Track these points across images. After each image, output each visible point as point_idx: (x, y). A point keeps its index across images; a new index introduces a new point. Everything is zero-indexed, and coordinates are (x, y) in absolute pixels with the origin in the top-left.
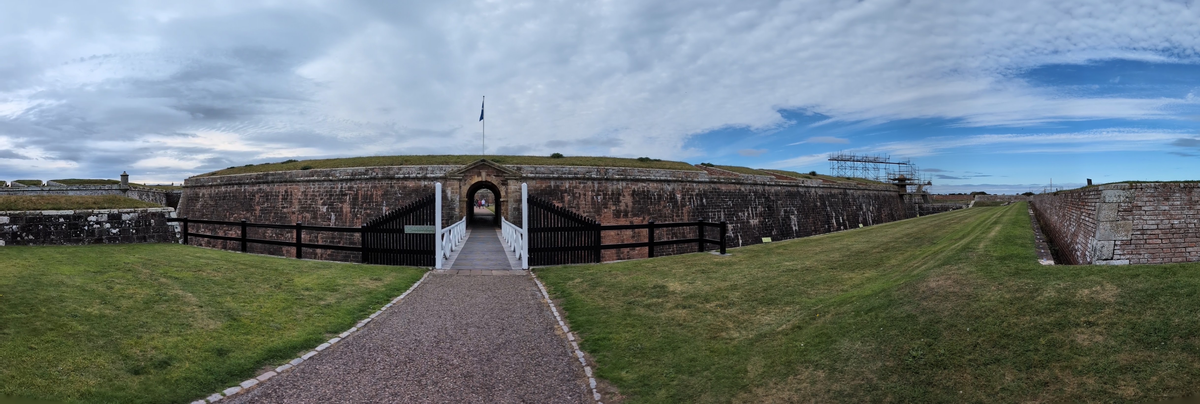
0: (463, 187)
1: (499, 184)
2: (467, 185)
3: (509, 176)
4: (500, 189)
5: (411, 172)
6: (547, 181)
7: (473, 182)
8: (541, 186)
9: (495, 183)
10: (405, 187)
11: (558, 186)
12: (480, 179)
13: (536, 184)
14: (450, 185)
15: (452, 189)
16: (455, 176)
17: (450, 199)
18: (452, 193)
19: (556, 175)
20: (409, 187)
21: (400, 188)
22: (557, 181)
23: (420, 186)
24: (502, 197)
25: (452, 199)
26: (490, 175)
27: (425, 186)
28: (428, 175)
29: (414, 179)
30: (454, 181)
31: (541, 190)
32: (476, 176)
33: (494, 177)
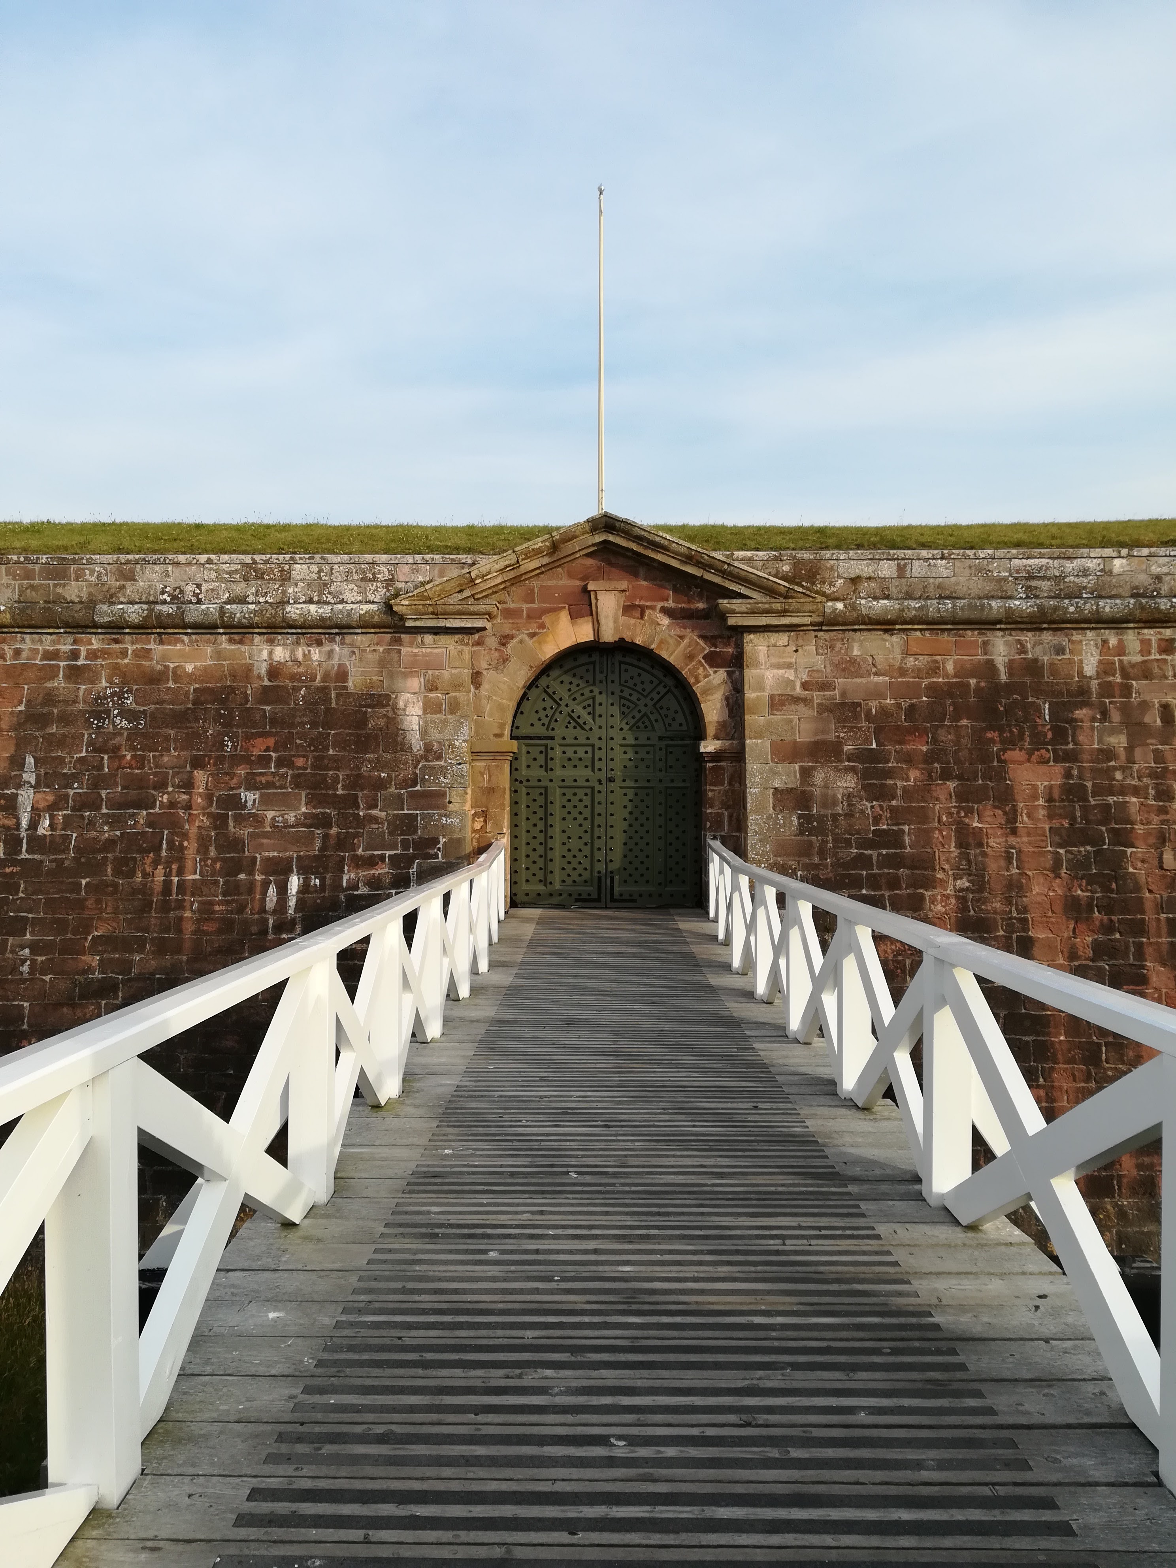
0: (489, 676)
1: (690, 657)
2: (512, 665)
3: (752, 612)
4: (697, 689)
5: (190, 589)
6: (971, 636)
7: (550, 650)
8: (934, 669)
9: (672, 655)
10: (155, 679)
11: (1033, 667)
12: (584, 633)
13: (906, 653)
14: (415, 667)
15: (431, 687)
16: (447, 614)
17: (416, 742)
18: (430, 707)
19: (1020, 605)
20: (177, 678)
21: (125, 678)
22: (1028, 638)
23: (249, 669)
24: (711, 730)
25: (428, 748)
26: (643, 610)
27: (274, 672)
28: (293, 611)
29: (206, 628)
30: (444, 639)
31: (932, 689)
32: (564, 616)
33: (665, 621)
